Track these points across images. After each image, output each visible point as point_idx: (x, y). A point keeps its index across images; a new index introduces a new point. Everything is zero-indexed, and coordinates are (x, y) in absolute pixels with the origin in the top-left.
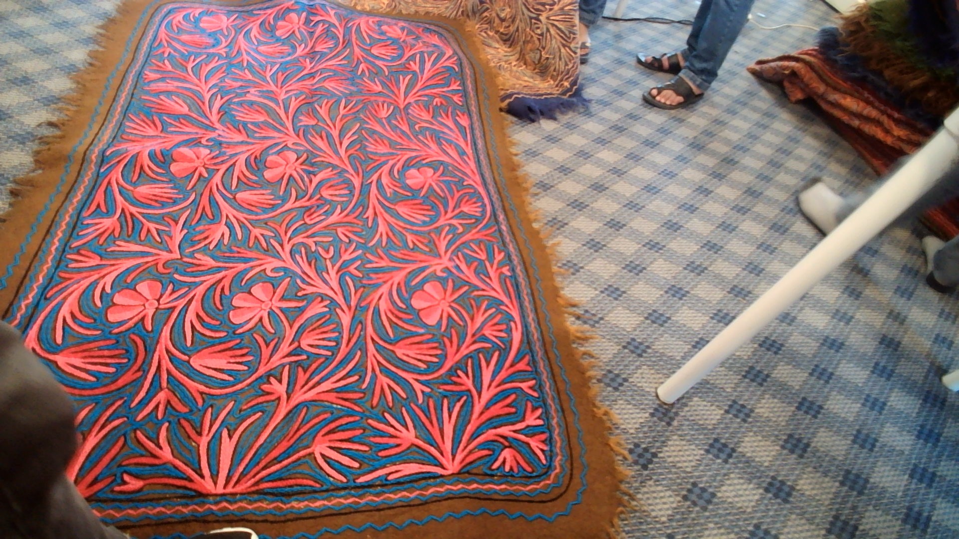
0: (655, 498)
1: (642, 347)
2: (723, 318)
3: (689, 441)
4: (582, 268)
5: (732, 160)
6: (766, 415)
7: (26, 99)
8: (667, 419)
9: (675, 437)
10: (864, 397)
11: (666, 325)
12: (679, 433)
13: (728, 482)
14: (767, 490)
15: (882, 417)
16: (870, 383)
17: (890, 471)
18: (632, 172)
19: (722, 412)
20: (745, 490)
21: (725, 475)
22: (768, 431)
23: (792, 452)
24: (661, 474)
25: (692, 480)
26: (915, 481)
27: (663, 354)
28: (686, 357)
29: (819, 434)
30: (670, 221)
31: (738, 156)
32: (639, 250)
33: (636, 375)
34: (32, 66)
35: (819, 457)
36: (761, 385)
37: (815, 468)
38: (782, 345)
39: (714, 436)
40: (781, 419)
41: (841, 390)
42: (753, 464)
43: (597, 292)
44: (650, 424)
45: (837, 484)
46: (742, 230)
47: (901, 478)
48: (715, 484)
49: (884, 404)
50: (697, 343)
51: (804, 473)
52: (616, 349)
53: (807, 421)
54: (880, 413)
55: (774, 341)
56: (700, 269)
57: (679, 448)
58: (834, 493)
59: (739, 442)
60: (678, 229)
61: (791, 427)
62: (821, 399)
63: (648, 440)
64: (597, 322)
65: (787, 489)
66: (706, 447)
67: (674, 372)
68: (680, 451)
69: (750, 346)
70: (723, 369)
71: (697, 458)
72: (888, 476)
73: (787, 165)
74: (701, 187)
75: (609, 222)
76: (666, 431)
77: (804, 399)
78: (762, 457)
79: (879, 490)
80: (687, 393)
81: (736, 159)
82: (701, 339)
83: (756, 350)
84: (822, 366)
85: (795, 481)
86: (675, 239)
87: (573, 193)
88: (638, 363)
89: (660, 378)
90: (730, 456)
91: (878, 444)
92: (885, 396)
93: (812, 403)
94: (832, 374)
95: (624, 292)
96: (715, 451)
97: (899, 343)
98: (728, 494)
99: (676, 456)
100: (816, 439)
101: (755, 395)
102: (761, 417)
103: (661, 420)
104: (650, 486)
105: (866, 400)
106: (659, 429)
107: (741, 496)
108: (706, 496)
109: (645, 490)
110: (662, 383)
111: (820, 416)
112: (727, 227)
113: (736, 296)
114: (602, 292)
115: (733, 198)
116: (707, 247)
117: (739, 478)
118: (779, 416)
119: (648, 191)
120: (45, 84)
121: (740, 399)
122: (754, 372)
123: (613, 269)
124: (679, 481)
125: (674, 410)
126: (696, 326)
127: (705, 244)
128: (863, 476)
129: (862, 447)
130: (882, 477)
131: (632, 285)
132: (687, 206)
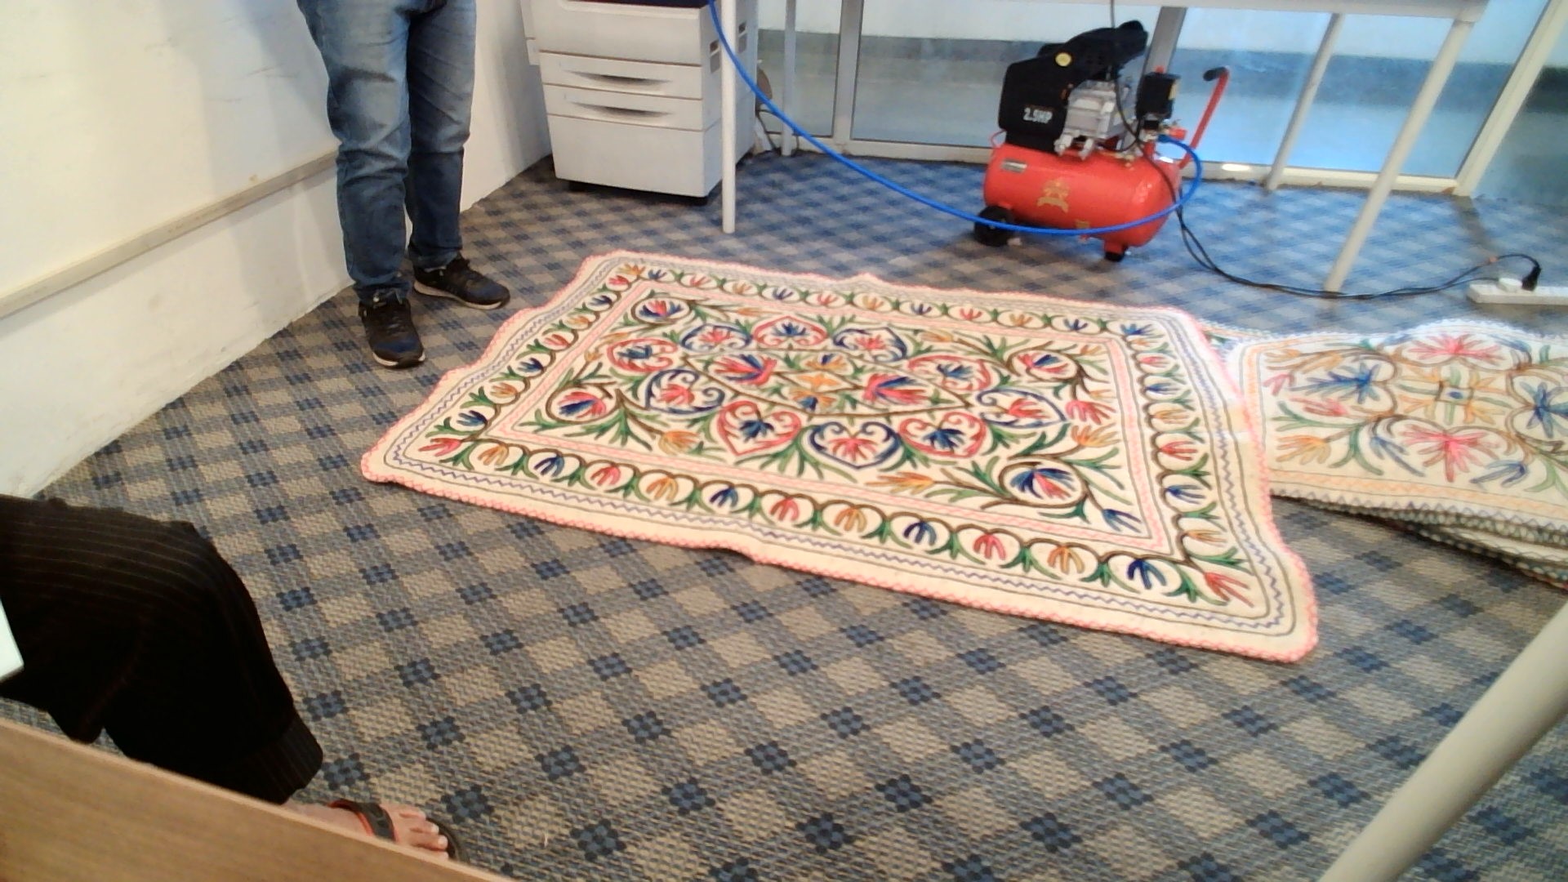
4: (1134, 695)
30: (1358, 648)
32: (1271, 689)
43: (1154, 747)
60: (1373, 667)
86: (1362, 684)
95: (1213, 761)
123: (1202, 712)
131: (1235, 753)
132: (1407, 627)
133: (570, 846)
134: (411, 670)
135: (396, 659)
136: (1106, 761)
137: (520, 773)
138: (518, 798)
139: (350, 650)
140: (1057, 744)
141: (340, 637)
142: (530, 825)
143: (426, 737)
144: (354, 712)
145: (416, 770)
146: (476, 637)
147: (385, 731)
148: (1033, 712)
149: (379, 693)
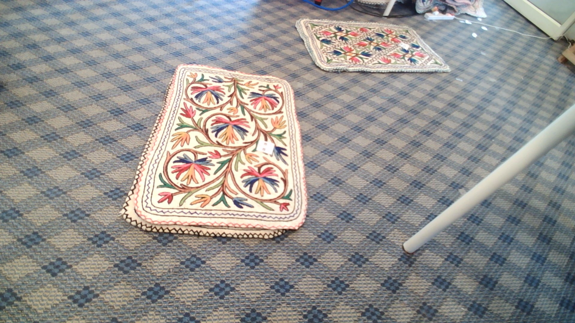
0: (400, 311)
1: (395, 218)
2: (446, 201)
3: (422, 276)
4: (359, 167)
5: (454, 104)
6: (470, 263)
7: (34, 57)
8: (408, 262)
9: (413, 274)
10: (532, 254)
11: (410, 204)
12: (416, 271)
13: (445, 303)
14: (469, 309)
15: (544, 267)
16: (537, 246)
17: (547, 301)
18: (392, 110)
19: (443, 260)
20: (456, 309)
21: (444, 299)
22: (472, 273)
23: (486, 286)
24: (404, 296)
25: (423, 301)
26: (563, 308)
27: (407, 223)
28: (423, 224)
29: (503, 276)
30: (414, 141)
31: (457, 102)
32: (395, 158)
33: (390, 235)
34: (38, 38)
35: (503, 290)
36: (468, 244)
37: (500, 297)
38: (482, 220)
39: (438, 274)
40: (479, 265)
41: (518, 249)
42: (461, 293)
43: (368, 183)
44: (399, 265)
45: (514, 308)
46: (458, 148)
47: (555, 305)
48: (438, 304)
49: (545, 259)
50: (429, 216)
51: (493, 300)
52: (378, 218)
53: (496, 268)
54: (543, 265)
55: (477, 217)
56: (432, 171)
57: (416, 281)
58: (511, 313)
59: (453, 279)
60: (419, 146)
61: (486, 271)
62: (505, 254)
63: (397, 275)
64: (367, 201)
65: (482, 309)
66: (433, 281)
67: (414, 234)
68: (417, 282)
69: (462, 219)
70: (444, 233)
71: (427, 287)
72: (546, 304)
73: (487, 109)
74: (434, 120)
75: (376, 140)
76: (408, 270)
77: (495, 254)
78: (467, 288)
79: (540, 313)
80: (422, 247)
81: (457, 104)
82: (432, 214)
83: (466, 222)
84: (507, 234)
85: (488, 304)
86: (417, 151)
87: (355, 122)
88: (392, 227)
89: (406, 237)
90: (447, 287)
91: (541, 284)
92: (545, 254)
93: (500, 256)
94: (512, 239)
95: (385, 183)
96: (437, 283)
97: (555, 221)
98: (445, 311)
99: (414, 286)
100: (501, 279)
101: (464, 250)
102: (467, 263)
103: (405, 263)
104: (397, 303)
105: (534, 256)
106: (403, 268)
107: (454, 312)
108: (432, 311)
109: (394, 305)
110: (407, 240)
111: (504, 265)
112: (449, 145)
113: (454, 188)
114: (371, 183)
115: (454, 128)
116: (437, 157)
117: (453, 301)
118: (479, 264)
119: (401, 122)
120: (45, 48)
121: (455, 252)
122: (464, 236)
123: (378, 168)
124: (414, 301)
125: (413, 257)
126: (429, 206)
127: (436, 156)
128: (531, 303)
129: (530, 285)
130: (542, 304)
131: (389, 179)
132: (425, 132)
133: (183, 268)
134: (73, 215)
135: (62, 211)
136: (356, 190)
137: (147, 246)
138: (151, 256)
139: (33, 212)
140: (341, 188)
141: (24, 207)
142: (162, 265)
143: (94, 243)
144: (49, 240)
145: (96, 257)
146: (101, 194)
147: (72, 244)
148: (332, 179)
149: (59, 229)
